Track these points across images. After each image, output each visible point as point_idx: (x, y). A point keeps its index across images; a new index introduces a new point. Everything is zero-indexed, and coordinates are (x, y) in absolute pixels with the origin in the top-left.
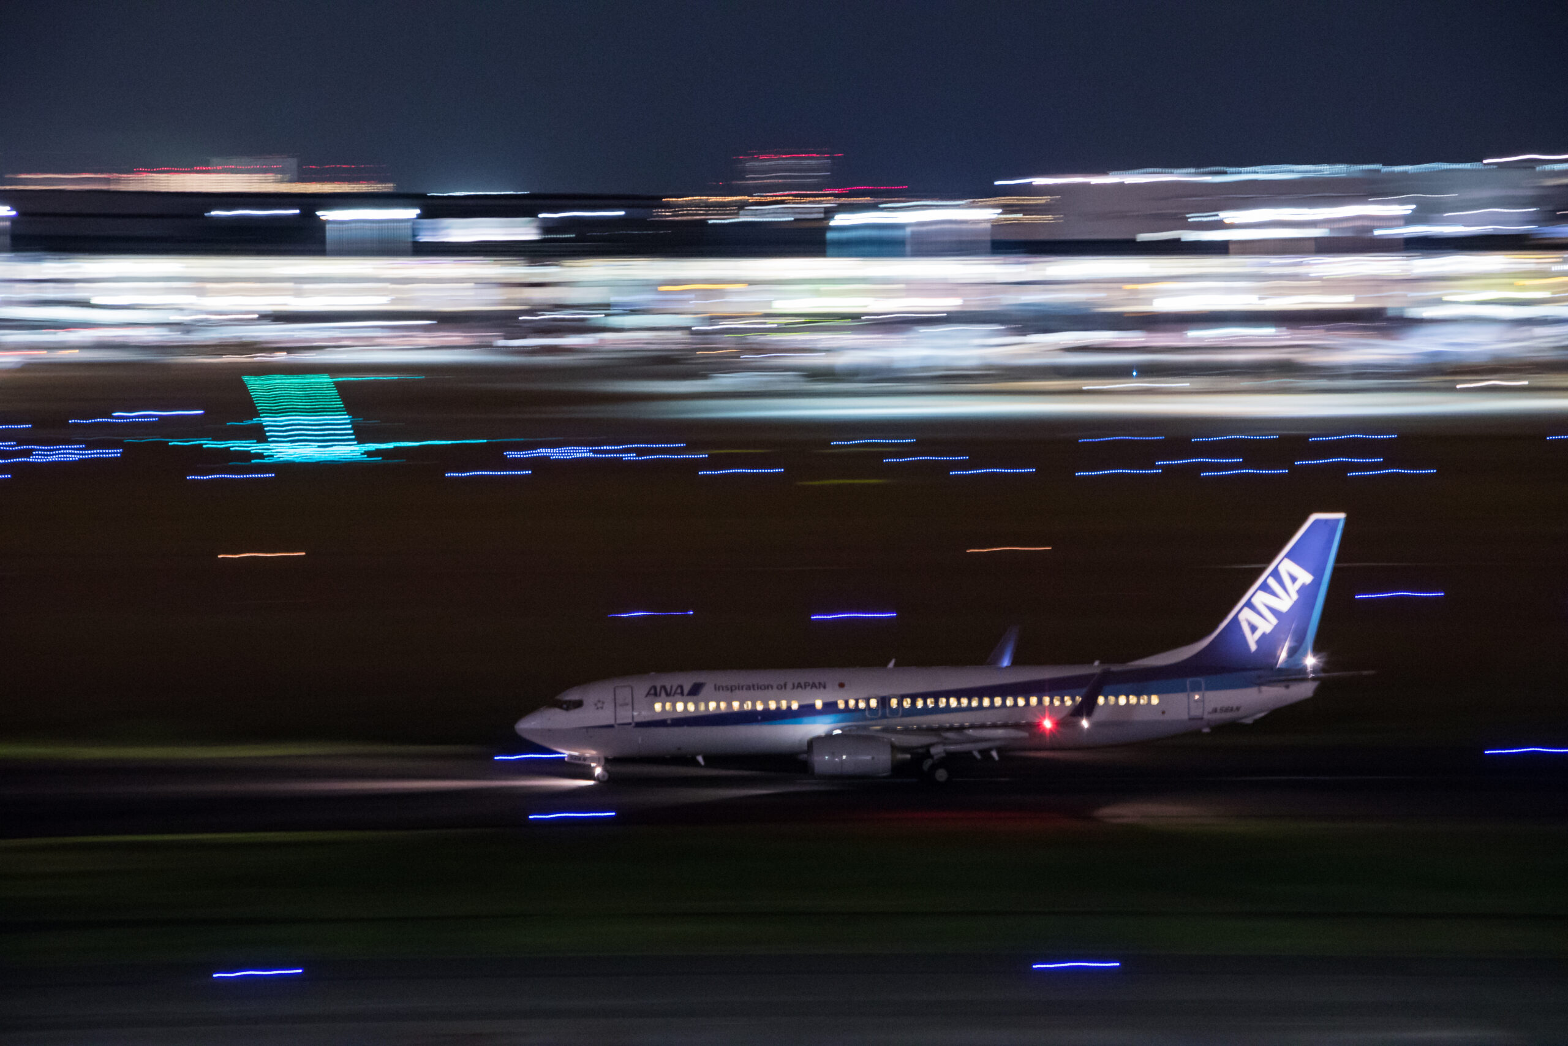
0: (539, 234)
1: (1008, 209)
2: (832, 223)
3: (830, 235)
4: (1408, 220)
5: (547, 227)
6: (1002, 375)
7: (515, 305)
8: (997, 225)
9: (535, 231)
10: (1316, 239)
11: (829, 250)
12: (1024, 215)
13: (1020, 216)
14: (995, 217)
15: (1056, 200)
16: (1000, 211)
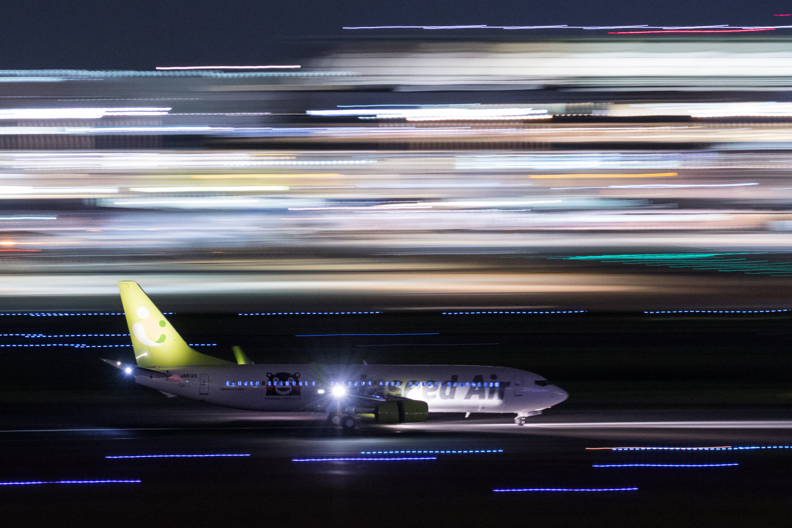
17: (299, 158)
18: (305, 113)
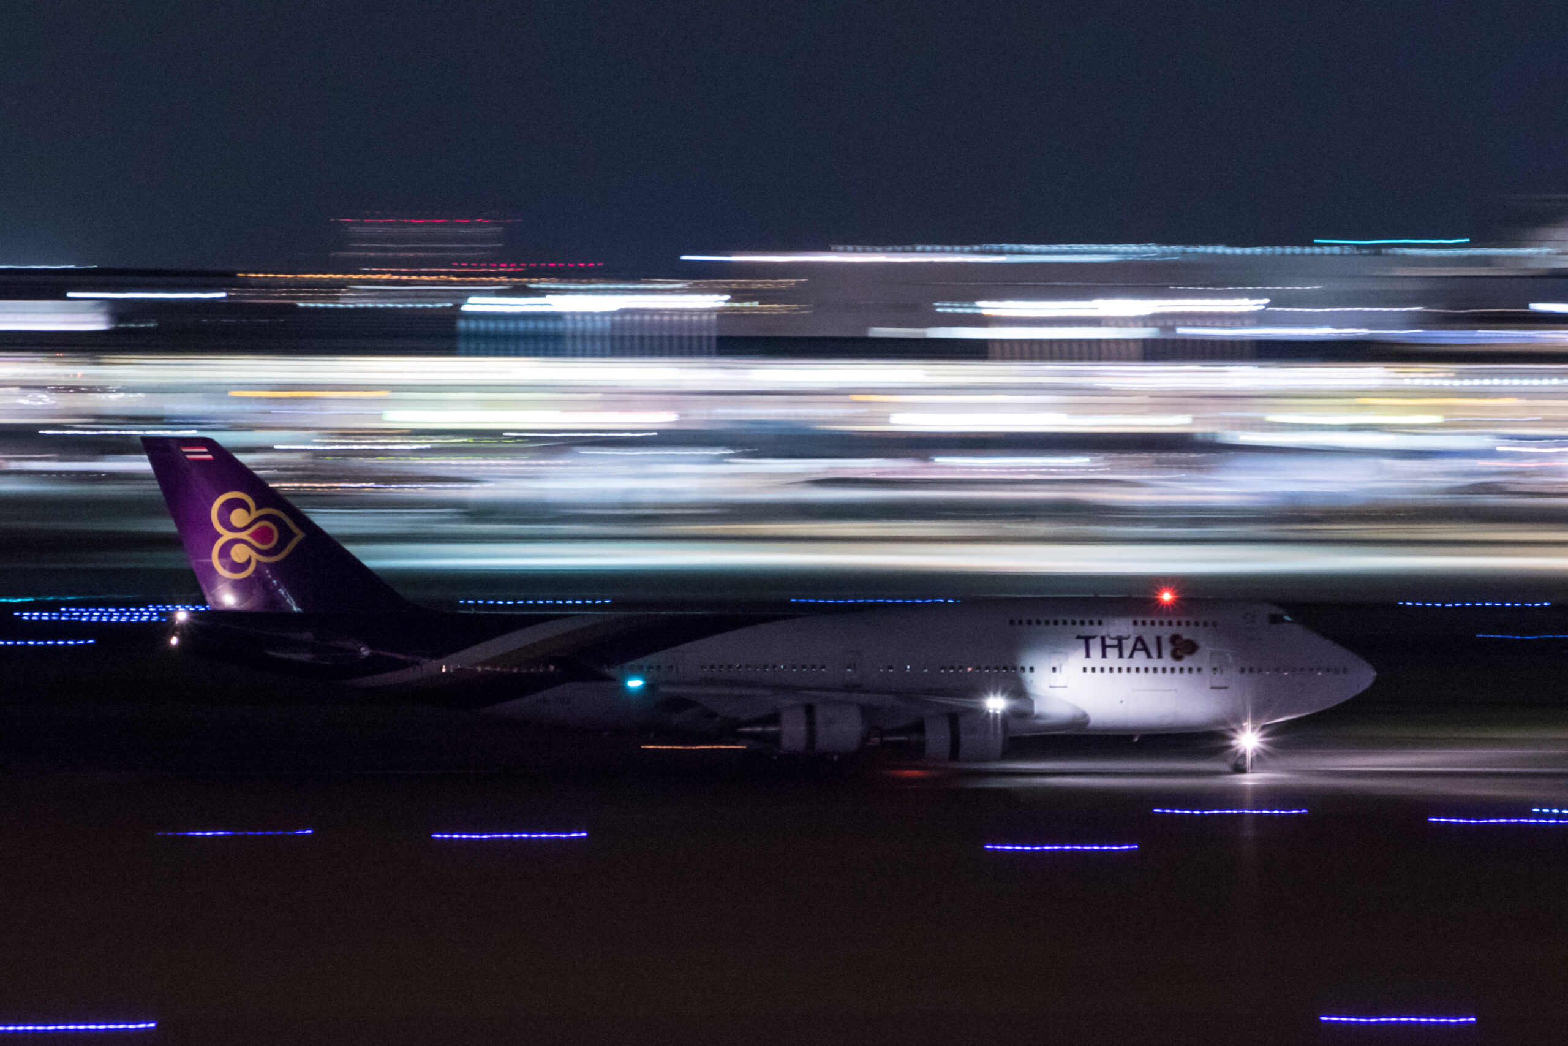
0: (111, 322)
1: (738, 295)
2: (465, 308)
3: (462, 324)
4: (1259, 318)
5: (119, 311)
6: (725, 515)
7: (36, 417)
8: (722, 314)
9: (102, 318)
10: (1145, 341)
11: (462, 345)
12: (760, 304)
13: (756, 304)
14: (722, 304)
15: (804, 284)
16: (728, 297)
17: (1460, 375)
18: (1527, 307)
